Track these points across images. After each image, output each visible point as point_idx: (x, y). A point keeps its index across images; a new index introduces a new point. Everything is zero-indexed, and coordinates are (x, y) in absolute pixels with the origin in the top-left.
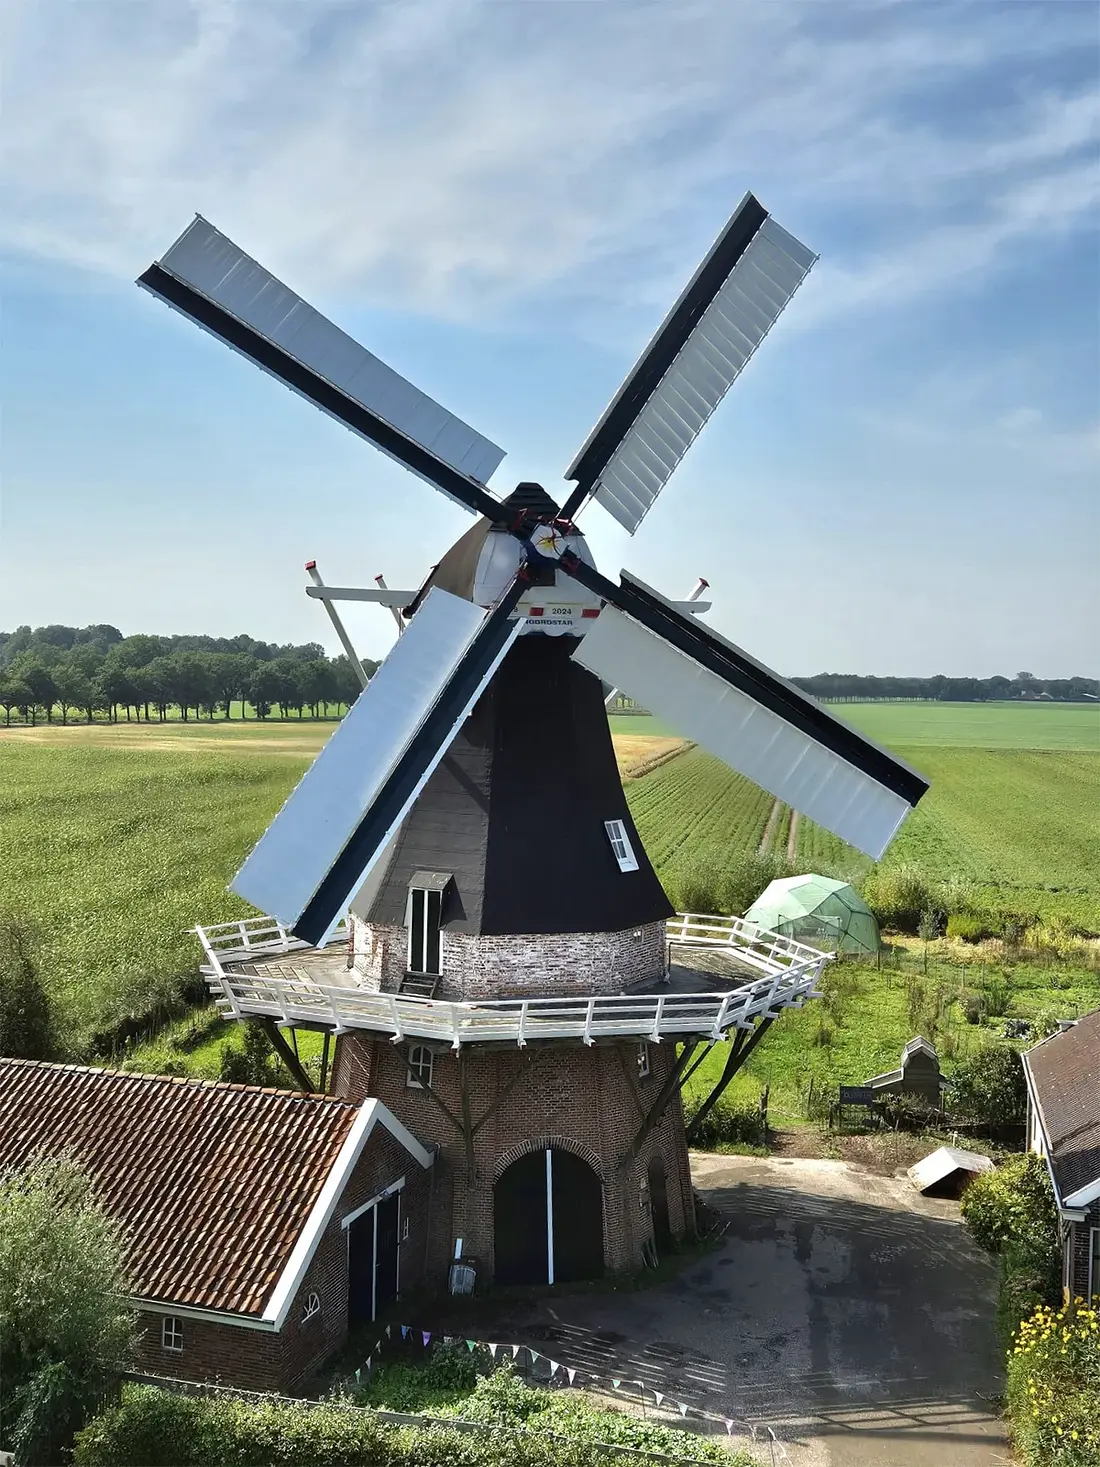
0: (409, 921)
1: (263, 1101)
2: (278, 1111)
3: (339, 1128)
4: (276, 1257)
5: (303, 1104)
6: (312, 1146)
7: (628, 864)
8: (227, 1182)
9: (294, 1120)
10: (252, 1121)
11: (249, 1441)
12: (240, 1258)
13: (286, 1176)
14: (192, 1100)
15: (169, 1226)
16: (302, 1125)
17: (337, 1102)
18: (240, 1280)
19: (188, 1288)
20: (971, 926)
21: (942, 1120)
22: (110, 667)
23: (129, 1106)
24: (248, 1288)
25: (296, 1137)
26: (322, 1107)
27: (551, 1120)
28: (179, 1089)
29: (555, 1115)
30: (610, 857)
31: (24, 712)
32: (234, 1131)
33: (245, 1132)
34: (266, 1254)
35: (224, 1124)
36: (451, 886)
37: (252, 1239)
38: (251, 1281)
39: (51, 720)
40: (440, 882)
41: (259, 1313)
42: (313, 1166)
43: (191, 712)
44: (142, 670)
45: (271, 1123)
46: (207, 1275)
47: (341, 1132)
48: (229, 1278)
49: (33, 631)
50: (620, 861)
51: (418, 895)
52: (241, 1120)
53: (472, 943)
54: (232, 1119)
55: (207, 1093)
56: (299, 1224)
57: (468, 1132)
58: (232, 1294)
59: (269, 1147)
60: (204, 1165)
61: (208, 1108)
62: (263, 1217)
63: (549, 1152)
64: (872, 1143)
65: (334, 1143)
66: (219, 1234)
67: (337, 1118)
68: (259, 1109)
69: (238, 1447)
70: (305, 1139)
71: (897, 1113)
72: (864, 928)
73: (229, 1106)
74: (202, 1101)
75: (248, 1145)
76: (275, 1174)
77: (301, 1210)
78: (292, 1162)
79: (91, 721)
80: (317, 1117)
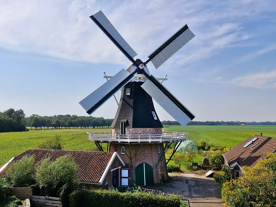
0: (121, 127)
1: (98, 153)
2: (101, 154)
3: (110, 156)
4: (101, 174)
5: (104, 153)
6: (106, 159)
7: (155, 118)
8: (93, 164)
9: (103, 155)
10: (96, 156)
11: (98, 194)
12: (95, 174)
13: (102, 163)
14: (87, 154)
15: (83, 171)
16: (104, 156)
17: (110, 153)
18: (95, 177)
19: (87, 179)
20: (214, 148)
21: (210, 168)
22: (69, 120)
23: (77, 155)
24: (96, 178)
25: (103, 158)
26: (108, 154)
27: (144, 159)
28: (85, 152)
29: (145, 157)
30: (153, 117)
31: (55, 128)
32: (94, 157)
33: (95, 158)
34: (99, 174)
35: (92, 157)
36: (127, 121)
37: (97, 172)
38: (97, 177)
39: (59, 129)
40: (126, 120)
41: (98, 182)
42: (106, 161)
43: (82, 128)
44: (74, 120)
45: (99, 156)
46: (90, 177)
47: (111, 157)
48: (93, 177)
49: (57, 116)
50: (154, 118)
51: (122, 123)
52: (95, 156)
53: (131, 130)
54: (93, 156)
55: (89, 153)
56: (104, 169)
57: (131, 159)
58: (94, 179)
59: (99, 159)
60: (89, 162)
61: (89, 155)
62: (99, 169)
63: (144, 164)
64: (198, 172)
65: (110, 158)
66: (91, 171)
67: (110, 155)
68: (97, 154)
69: (96, 196)
70: (105, 158)
71: (202, 166)
72: (196, 148)
73: (93, 154)
74: (88, 154)
75: (96, 159)
76: (100, 163)
77: (104, 167)
78: (103, 161)
79: (66, 129)
80: (107, 155)
